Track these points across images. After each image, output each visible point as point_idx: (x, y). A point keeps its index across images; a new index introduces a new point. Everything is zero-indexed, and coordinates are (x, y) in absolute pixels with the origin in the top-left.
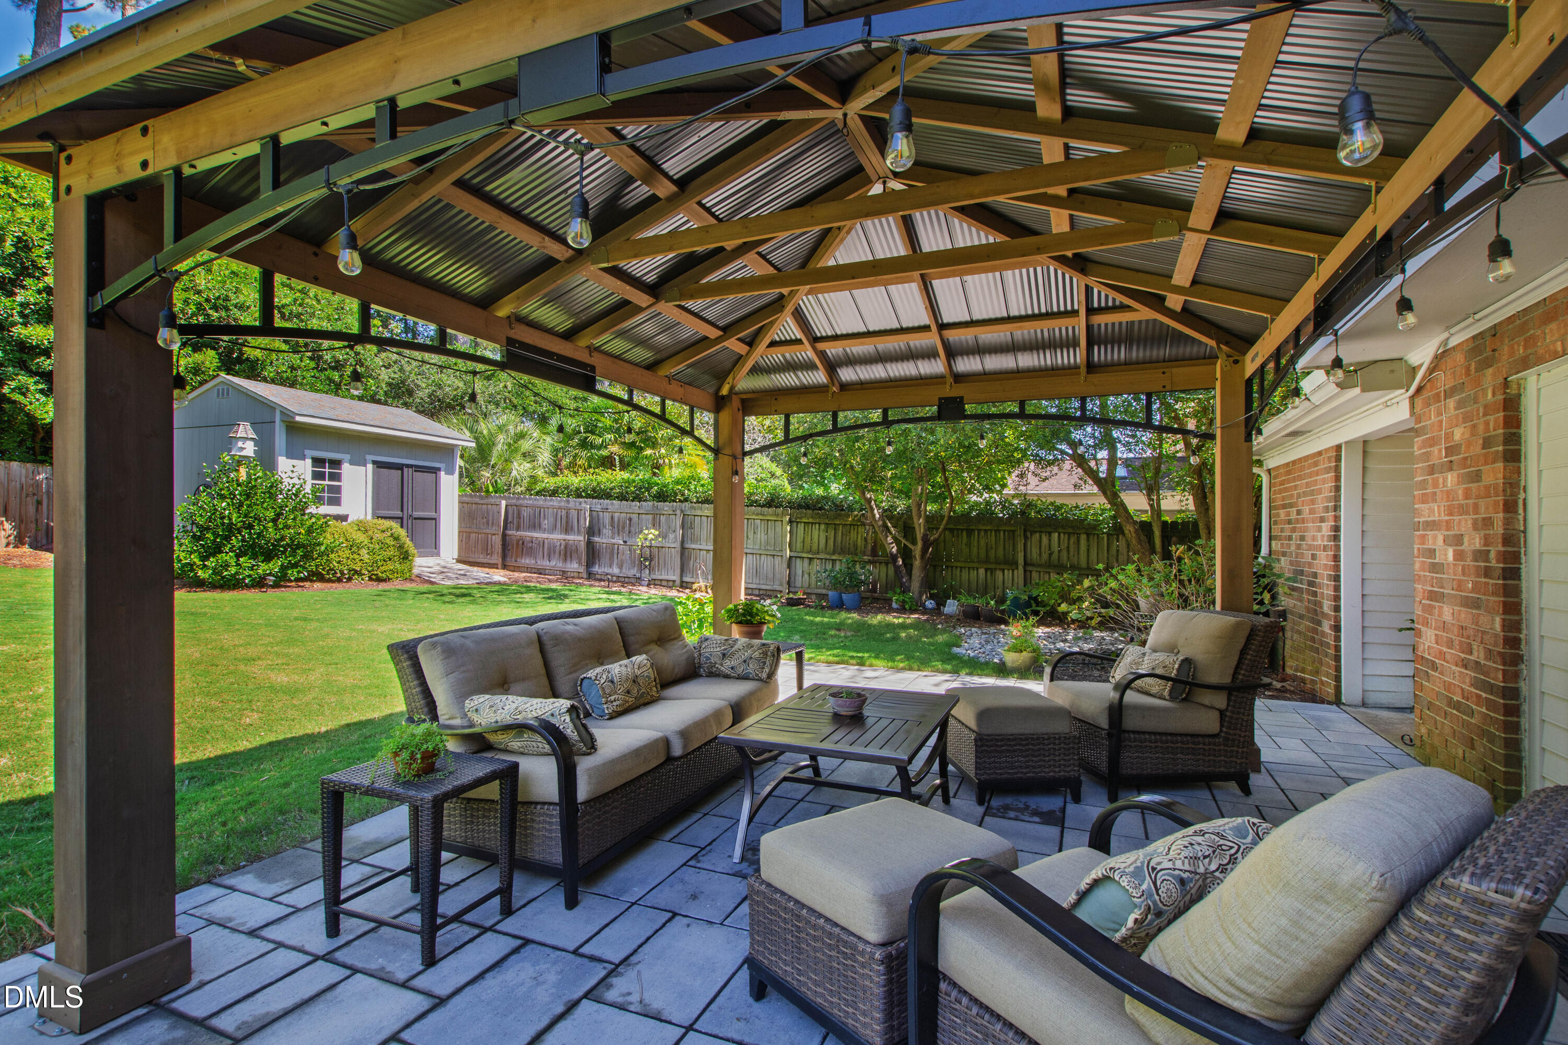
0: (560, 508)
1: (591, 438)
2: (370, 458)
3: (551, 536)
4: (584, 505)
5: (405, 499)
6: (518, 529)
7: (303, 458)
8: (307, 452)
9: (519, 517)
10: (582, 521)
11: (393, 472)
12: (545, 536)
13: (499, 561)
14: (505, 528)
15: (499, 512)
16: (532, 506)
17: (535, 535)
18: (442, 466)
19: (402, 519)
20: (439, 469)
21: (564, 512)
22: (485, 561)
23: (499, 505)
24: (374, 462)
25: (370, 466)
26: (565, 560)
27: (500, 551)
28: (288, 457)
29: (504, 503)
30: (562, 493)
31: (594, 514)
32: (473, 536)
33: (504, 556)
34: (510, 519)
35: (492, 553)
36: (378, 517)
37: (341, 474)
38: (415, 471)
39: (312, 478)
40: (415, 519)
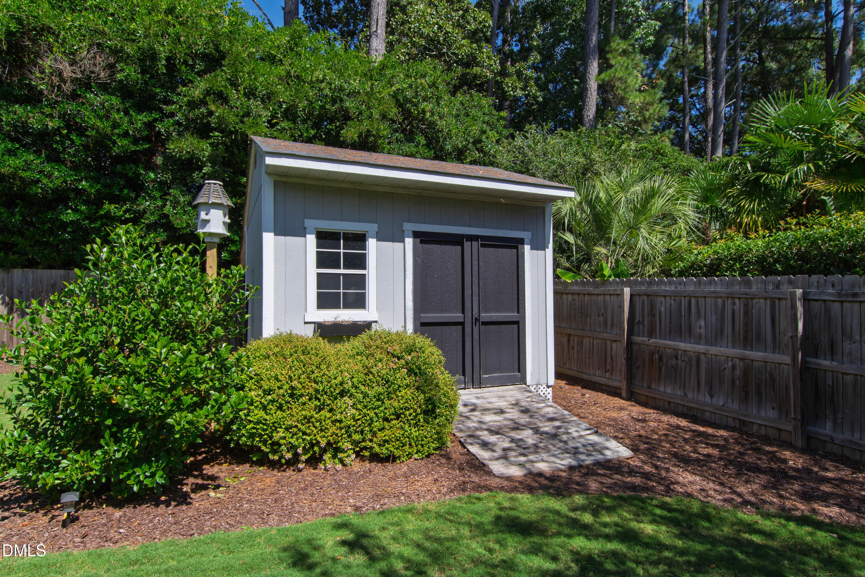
0: (731, 296)
1: (766, 178)
2: (409, 227)
3: (714, 350)
4: (786, 289)
5: (468, 292)
6: (651, 334)
7: (302, 233)
8: (309, 223)
9: (652, 313)
10: (783, 323)
11: (448, 248)
12: (701, 348)
13: (623, 386)
14: (631, 332)
15: (621, 306)
16: (675, 295)
17: (682, 345)
18: (526, 235)
19: (462, 324)
20: (521, 241)
21: (738, 305)
22: (603, 381)
23: (620, 295)
24: (416, 235)
25: (409, 241)
26: (745, 398)
27: (624, 368)
28: (277, 233)
29: (627, 291)
30: (731, 268)
31: (816, 306)
32: (586, 341)
33: (630, 378)
34: (638, 318)
35: (612, 371)
36: (423, 324)
37: (364, 256)
38: (483, 246)
39: (319, 266)
40: (485, 323)
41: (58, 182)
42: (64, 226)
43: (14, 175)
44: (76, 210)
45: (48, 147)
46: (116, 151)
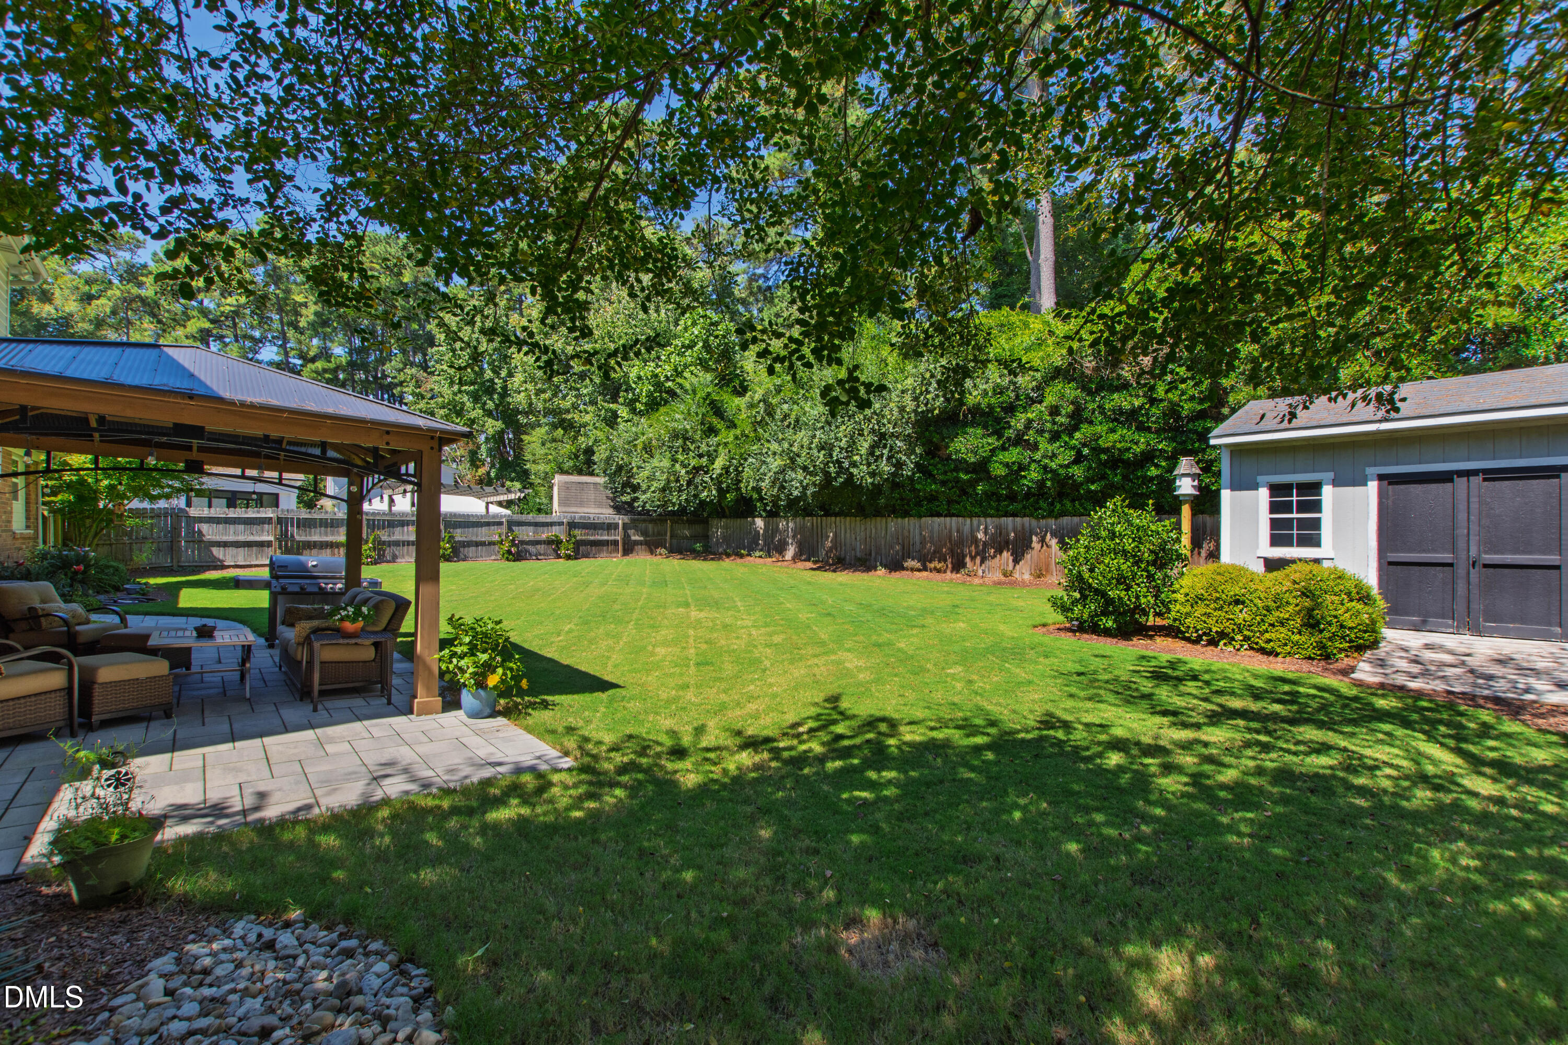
2: (1372, 471)
7: (1255, 487)
8: (1260, 479)
19: (1453, 566)
24: (1381, 477)
25: (1373, 484)
28: (1232, 489)
36: (1390, 563)
37: (1319, 502)
38: (1485, 480)
39: (1271, 512)
40: (1486, 566)
41: (1143, 447)
42: (1152, 479)
43: (1114, 447)
44: (1157, 466)
45: (1136, 420)
46: (1184, 413)
